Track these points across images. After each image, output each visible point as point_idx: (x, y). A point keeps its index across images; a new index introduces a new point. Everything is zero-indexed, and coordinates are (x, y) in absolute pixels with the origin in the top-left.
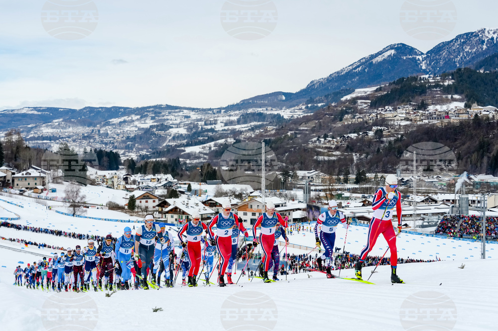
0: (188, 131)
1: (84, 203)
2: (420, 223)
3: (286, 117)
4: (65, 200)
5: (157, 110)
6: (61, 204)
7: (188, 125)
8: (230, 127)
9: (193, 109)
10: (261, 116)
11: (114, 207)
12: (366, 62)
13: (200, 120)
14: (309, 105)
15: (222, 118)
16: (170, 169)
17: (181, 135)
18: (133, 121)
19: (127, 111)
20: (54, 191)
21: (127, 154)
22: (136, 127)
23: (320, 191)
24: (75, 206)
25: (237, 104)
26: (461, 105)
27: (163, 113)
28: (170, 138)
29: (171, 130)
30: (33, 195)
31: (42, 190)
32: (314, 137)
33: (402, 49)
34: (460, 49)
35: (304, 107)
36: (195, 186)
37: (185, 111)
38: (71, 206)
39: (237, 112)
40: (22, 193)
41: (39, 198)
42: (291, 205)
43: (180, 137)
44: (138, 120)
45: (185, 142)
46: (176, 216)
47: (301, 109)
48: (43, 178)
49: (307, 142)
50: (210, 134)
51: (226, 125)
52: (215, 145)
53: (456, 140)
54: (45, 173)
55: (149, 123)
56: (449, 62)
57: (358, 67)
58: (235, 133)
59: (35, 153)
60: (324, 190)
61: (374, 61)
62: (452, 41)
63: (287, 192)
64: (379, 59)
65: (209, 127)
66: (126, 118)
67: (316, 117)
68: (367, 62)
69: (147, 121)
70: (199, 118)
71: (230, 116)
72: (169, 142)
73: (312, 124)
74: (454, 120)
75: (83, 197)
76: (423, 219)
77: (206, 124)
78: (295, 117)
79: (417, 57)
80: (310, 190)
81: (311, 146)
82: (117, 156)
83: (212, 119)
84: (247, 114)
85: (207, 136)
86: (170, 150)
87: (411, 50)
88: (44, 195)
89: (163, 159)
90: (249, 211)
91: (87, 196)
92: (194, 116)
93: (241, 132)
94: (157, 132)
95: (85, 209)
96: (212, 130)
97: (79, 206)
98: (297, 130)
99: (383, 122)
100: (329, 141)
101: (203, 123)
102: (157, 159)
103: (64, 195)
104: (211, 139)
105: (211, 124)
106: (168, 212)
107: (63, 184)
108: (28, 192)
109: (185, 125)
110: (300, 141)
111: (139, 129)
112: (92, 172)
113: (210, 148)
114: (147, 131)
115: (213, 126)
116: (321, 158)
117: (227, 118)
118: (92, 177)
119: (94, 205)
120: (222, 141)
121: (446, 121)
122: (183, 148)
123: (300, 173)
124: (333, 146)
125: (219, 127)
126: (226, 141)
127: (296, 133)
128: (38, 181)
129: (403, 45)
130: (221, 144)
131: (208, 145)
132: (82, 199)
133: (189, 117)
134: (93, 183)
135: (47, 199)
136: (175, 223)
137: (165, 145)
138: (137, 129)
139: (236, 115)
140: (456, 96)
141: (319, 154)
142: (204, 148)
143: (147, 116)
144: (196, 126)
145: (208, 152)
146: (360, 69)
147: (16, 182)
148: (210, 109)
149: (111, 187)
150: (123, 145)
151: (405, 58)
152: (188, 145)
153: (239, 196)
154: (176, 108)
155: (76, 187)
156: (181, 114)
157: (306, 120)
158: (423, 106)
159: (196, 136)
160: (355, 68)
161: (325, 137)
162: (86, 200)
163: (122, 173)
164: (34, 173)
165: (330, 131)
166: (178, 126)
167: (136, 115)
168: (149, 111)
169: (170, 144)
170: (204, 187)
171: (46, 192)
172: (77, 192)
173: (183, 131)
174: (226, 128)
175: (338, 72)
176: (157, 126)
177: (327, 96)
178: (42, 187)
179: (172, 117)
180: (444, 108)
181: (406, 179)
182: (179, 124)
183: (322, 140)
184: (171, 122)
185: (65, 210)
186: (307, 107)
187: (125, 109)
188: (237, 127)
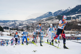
3: (33, 22)
5: (15, 21)
10: (30, 22)
11: (8, 35)
14: (37, 21)
16: (16, 29)
19: (10, 21)
21: (10, 27)
24: (2, 35)
26: (58, 21)
34: (58, 13)
36: (20, 32)
39: (26, 21)
43: (18, 25)
55: (13, 23)
56: (57, 14)
64: (47, 14)
68: (45, 14)
73: (37, 23)
78: (35, 22)
82: (8, 27)
83: (23, 22)
84: (28, 22)
86: (17, 27)
87: (51, 13)
92: (20, 22)
94: (15, 24)
99: (47, 23)
104: (23, 25)
114: (13, 24)
119: (5, 35)
121: (56, 23)
134: (4, 31)
138: (11, 24)
140: (58, 19)
145: (22, 27)
149: (8, 32)
155: (2, 32)
158: (53, 21)
159: (20, 25)
160: (43, 15)
163: (9, 30)
168: (13, 21)
170: (22, 32)
173: (19, 24)
175: (41, 16)
179: (17, 22)
180: (56, 21)
188: (26, 24)
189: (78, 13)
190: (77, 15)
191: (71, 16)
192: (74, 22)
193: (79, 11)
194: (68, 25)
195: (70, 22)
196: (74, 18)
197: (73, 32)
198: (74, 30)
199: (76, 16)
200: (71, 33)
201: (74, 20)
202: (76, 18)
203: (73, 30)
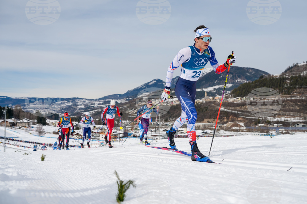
0: (85, 107)
1: (44, 132)
2: (162, 138)
3: (119, 102)
4: (36, 131)
5: (74, 99)
6: (35, 132)
7: (85, 104)
8: (100, 106)
9: (87, 99)
12: (146, 84)
13: (89, 103)
14: (127, 99)
15: (97, 103)
16: (77, 120)
17: (82, 108)
18: (64, 103)
19: (62, 99)
20: (33, 127)
21: (62, 114)
22: (66, 105)
23: (129, 127)
24: (40, 133)
25: (102, 98)
27: (76, 100)
28: (78, 109)
29: (78, 106)
30: (24, 129)
31: (28, 127)
32: (128, 109)
33: (158, 81)
35: (125, 99)
37: (84, 100)
38: (39, 133)
39: (102, 100)
40: (20, 128)
41: (27, 130)
42: (118, 132)
43: (82, 109)
44: (66, 102)
45: (83, 110)
46: (78, 136)
47: (124, 100)
48: (29, 123)
49: (126, 111)
50: (93, 108)
51: (98, 105)
52: (94, 112)
53: (175, 110)
54: (29, 121)
55: (70, 104)
57: (144, 86)
58: (101, 108)
59: (26, 113)
60: (131, 127)
61: (149, 84)
62: (174, 78)
63: (118, 128)
64: (151, 84)
65: (92, 105)
66: (62, 102)
67: (129, 103)
69: (70, 103)
70: (89, 102)
71: (100, 102)
72: (78, 110)
73: (128, 105)
74: (174, 104)
75: (44, 130)
76: (163, 136)
77: (91, 104)
78: (122, 102)
79: (163, 83)
80: (125, 127)
81: (127, 112)
82: (58, 115)
83: (93, 103)
84: (106, 101)
85: (91, 108)
86: (78, 113)
87: (161, 81)
88: (28, 129)
89: (75, 116)
90: (104, 134)
91: (45, 129)
92: (87, 101)
93: (103, 107)
94: (73, 107)
95: (44, 134)
96: (93, 107)
97: (42, 133)
98: (123, 107)
100: (133, 111)
101: (90, 104)
102: (73, 116)
103: (36, 129)
104: (93, 110)
105: (93, 104)
106: (75, 135)
107: (36, 125)
108: (23, 128)
109: (83, 105)
110: (124, 111)
111: (67, 106)
112: (48, 121)
113: (92, 113)
114: (70, 107)
115: (94, 105)
116: (130, 116)
117: (99, 102)
118: (48, 123)
119: (48, 133)
120: (96, 110)
121: (172, 104)
122: (82, 113)
123: (123, 121)
124: (135, 112)
125: (96, 106)
126: (98, 110)
127: (122, 108)
128: (27, 124)
129: (159, 79)
130: (96, 111)
131: (91, 111)
132: (43, 130)
133: (85, 102)
134: (48, 124)
135: (29, 130)
136: (77, 138)
137: (76, 111)
138: (66, 106)
139: (102, 101)
140: (175, 96)
141: (130, 115)
142: (90, 113)
143: (70, 101)
144: (88, 105)
145: (91, 114)
146: (144, 87)
147: (18, 124)
148: (93, 99)
149: (55, 126)
150: (61, 111)
151: (159, 83)
152: (85, 111)
153: (101, 129)
154: (81, 99)
155: (41, 126)
156: (82, 101)
157: (126, 104)
159: (87, 109)
160: (143, 87)
161: (132, 109)
162: (44, 131)
164: (25, 121)
165: (134, 107)
166: (81, 105)
167: (66, 101)
168: (71, 100)
169: (78, 111)
171: (30, 128)
172: (41, 128)
173: (83, 107)
174: (98, 106)
175: (137, 88)
176: (73, 105)
177: (133, 96)
178: (28, 126)
179: (79, 102)
180: (171, 100)
181: (158, 123)
182: (82, 104)
183: (131, 110)
184: (79, 104)
185: (37, 135)
186: (126, 99)
187: (62, 98)
188: (102, 106)
189: (218, 84)
190: (217, 87)
191: (204, 89)
192: (210, 102)
193: (221, 79)
194: (199, 110)
195: (202, 103)
196: (210, 94)
197: (208, 126)
198: (210, 120)
199: (215, 89)
200: (205, 127)
201: (211, 98)
202: (216, 93)
203: (209, 122)
